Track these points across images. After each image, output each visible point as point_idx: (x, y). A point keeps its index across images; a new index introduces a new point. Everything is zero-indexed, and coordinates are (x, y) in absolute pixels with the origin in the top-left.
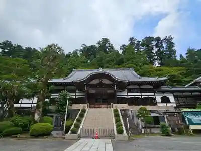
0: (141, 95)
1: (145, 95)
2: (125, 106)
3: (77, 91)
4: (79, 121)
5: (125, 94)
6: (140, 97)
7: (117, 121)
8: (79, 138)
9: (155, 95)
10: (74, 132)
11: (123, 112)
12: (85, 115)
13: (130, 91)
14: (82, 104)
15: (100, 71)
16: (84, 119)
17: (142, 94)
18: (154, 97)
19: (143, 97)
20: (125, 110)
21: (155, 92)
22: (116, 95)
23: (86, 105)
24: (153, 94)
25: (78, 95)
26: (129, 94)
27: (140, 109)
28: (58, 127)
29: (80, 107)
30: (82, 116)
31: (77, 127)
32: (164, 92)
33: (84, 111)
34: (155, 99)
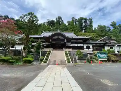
0: (77, 45)
1: (79, 45)
2: (71, 50)
3: (46, 42)
4: (48, 57)
5: (69, 44)
7: (67, 57)
8: (48, 65)
10: (45, 62)
11: (69, 52)
12: (51, 53)
13: (72, 43)
14: (49, 48)
15: (58, 32)
16: (50, 55)
19: (78, 46)
20: (70, 52)
21: (84, 44)
22: (65, 45)
23: (51, 49)
24: (83, 44)
25: (47, 44)
27: (78, 51)
28: (37, 59)
29: (48, 50)
30: (49, 54)
31: (47, 59)
32: (88, 44)
33: (50, 52)
34: (83, 47)
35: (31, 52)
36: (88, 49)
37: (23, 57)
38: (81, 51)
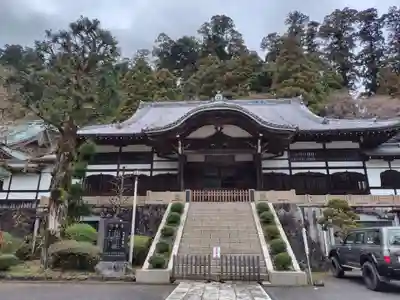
0: (327, 168)
1: (337, 167)
2: (289, 196)
3: (155, 158)
4: (169, 235)
5: (280, 165)
6: (324, 172)
7: (272, 236)
8: (173, 281)
9: (364, 168)
10: (158, 265)
11: (282, 211)
12: (183, 218)
13: (296, 155)
14: (171, 191)
16: (180, 229)
17: (331, 164)
18: (362, 171)
19: (331, 172)
20: (286, 207)
21: (365, 159)
22: (261, 169)
23: (182, 194)
24: (360, 164)
25: (160, 166)
26: (294, 165)
28: (114, 251)
29: (168, 198)
30: (174, 221)
31: (164, 249)
32: (389, 158)
33: (178, 209)
34: (364, 178)
35: (85, 210)
36: (390, 192)
37: (51, 239)
38: (353, 200)
